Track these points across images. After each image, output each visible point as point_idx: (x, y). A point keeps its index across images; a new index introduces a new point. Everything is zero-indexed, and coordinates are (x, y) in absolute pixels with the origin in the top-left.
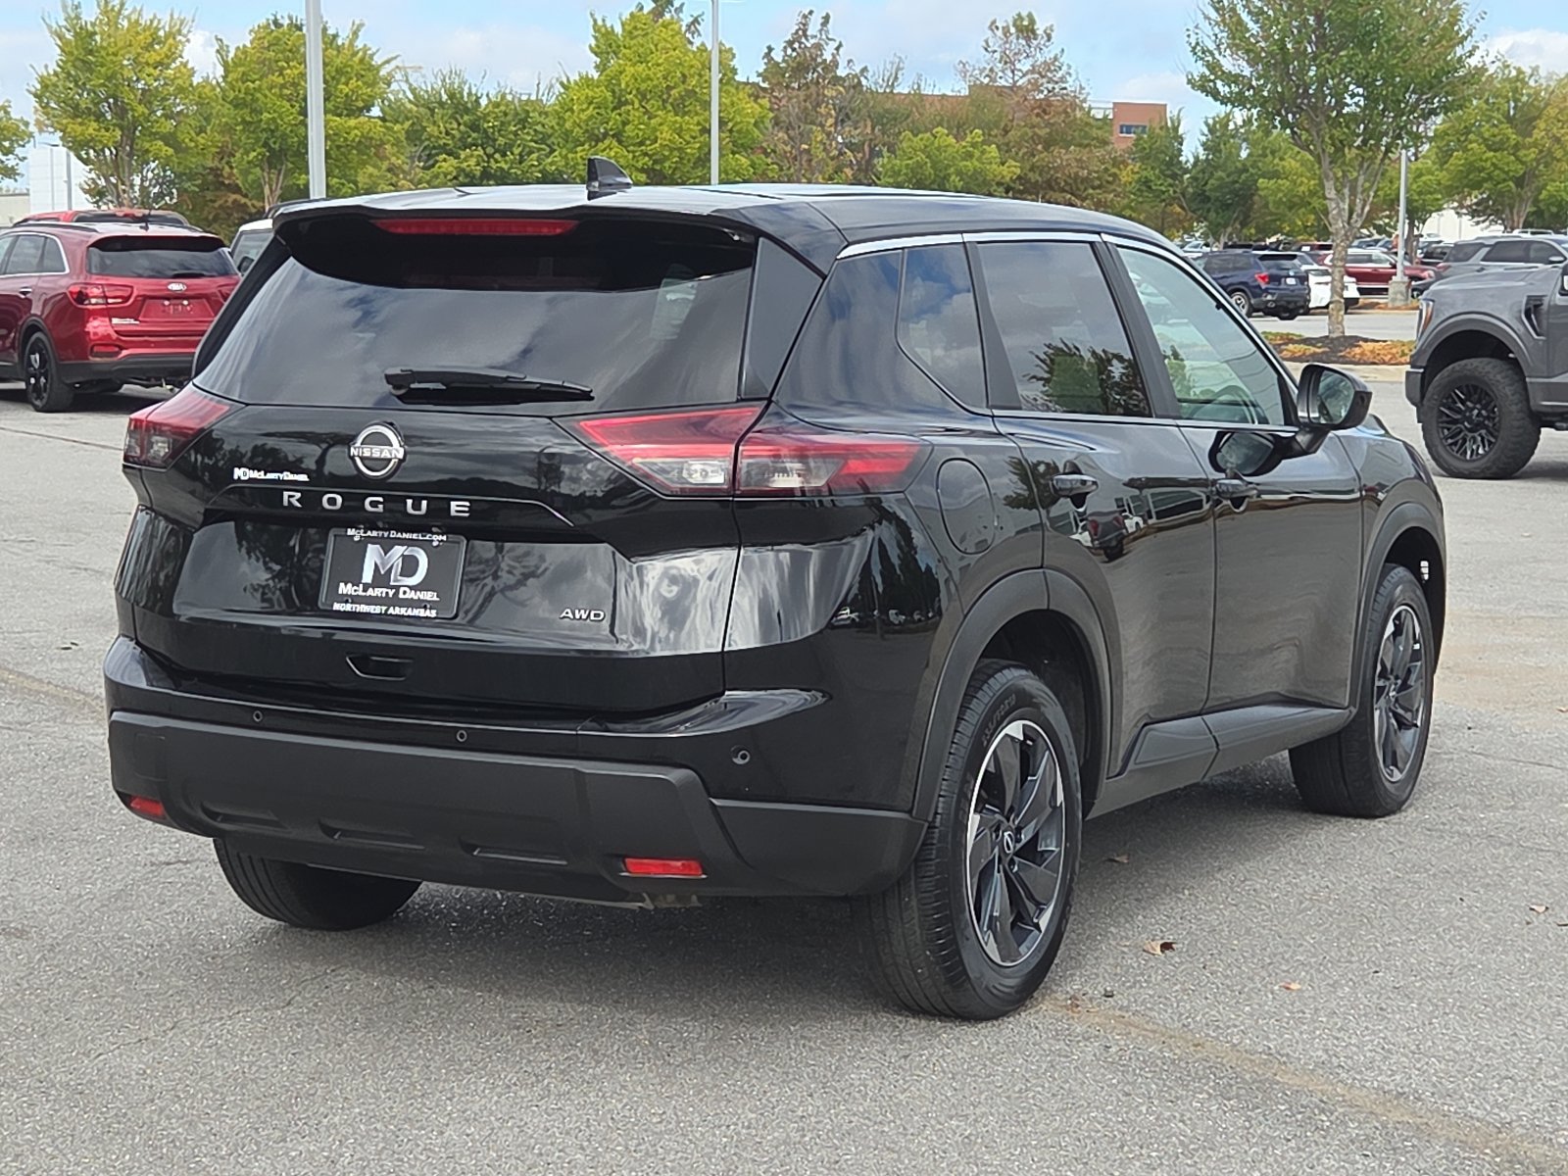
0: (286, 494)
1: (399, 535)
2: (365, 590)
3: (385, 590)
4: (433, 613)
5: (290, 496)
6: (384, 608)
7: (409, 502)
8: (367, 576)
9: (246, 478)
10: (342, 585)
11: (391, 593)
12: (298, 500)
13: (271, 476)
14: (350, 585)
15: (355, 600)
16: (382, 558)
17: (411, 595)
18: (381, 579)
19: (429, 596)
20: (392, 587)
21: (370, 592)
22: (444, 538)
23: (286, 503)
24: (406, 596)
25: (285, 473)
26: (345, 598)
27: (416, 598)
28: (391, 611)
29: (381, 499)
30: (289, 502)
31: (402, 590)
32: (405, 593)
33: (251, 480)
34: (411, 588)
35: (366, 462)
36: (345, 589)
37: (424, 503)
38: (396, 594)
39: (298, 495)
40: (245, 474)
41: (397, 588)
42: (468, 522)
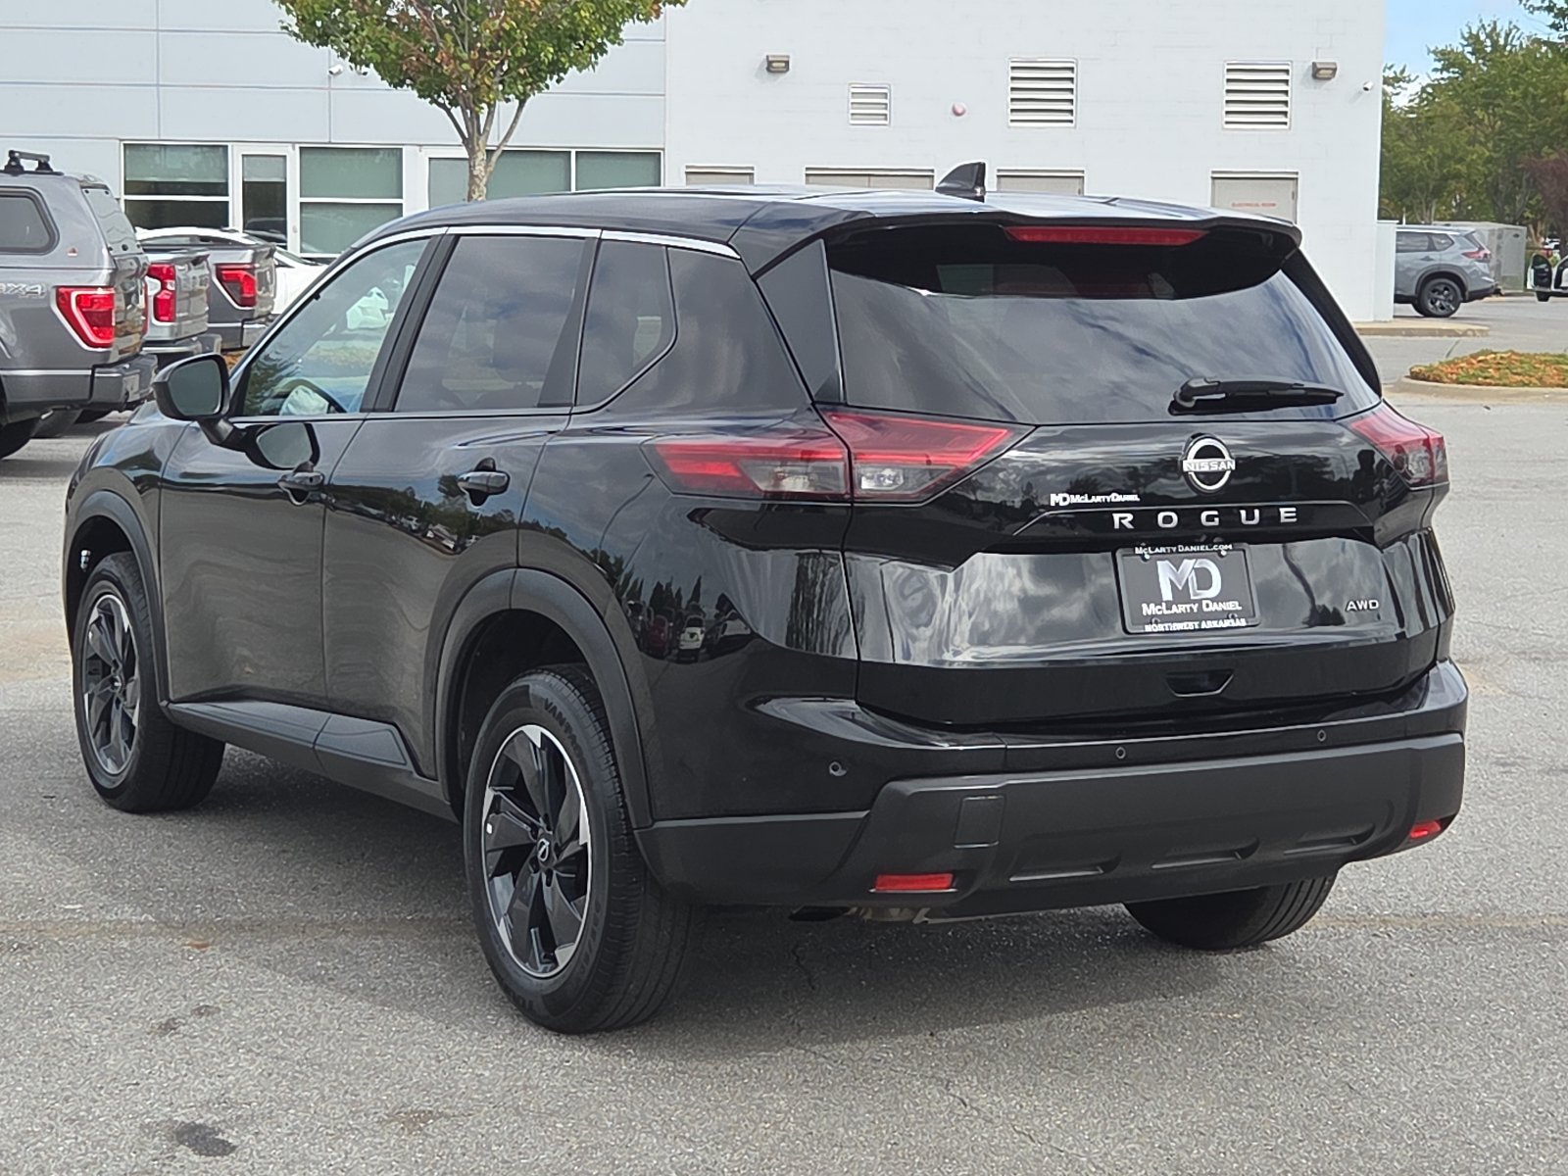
0: (1116, 517)
1: (1187, 549)
2: (1169, 608)
3: (1188, 606)
4: (1243, 622)
5: (1121, 519)
6: (1196, 623)
7: (1243, 513)
8: (1167, 594)
9: (1066, 503)
10: (1144, 606)
11: (1195, 607)
12: (1130, 522)
13: (1098, 499)
14: (1152, 605)
15: (1164, 619)
16: (1175, 574)
17: (1214, 607)
18: (1181, 595)
19: (1232, 606)
20: (1194, 602)
21: (1174, 609)
22: (1230, 547)
23: (1117, 526)
24: (1209, 610)
25: (1114, 495)
26: (1150, 619)
27: (1219, 609)
28: (1204, 625)
29: (1216, 513)
30: (1121, 523)
31: (1204, 602)
32: (1208, 606)
33: (1072, 506)
34: (1213, 600)
35: (1201, 476)
36: (1149, 609)
37: (1257, 512)
38: (1200, 608)
39: (1130, 517)
40: (1065, 499)
41: (1200, 602)
42: (1295, 528)
